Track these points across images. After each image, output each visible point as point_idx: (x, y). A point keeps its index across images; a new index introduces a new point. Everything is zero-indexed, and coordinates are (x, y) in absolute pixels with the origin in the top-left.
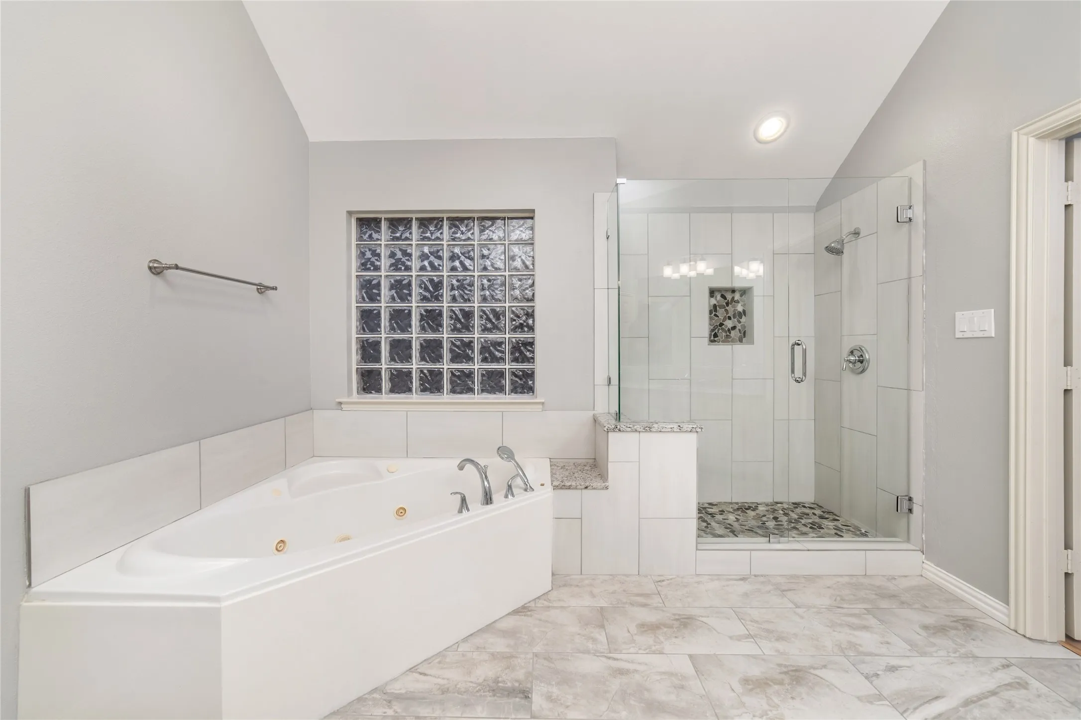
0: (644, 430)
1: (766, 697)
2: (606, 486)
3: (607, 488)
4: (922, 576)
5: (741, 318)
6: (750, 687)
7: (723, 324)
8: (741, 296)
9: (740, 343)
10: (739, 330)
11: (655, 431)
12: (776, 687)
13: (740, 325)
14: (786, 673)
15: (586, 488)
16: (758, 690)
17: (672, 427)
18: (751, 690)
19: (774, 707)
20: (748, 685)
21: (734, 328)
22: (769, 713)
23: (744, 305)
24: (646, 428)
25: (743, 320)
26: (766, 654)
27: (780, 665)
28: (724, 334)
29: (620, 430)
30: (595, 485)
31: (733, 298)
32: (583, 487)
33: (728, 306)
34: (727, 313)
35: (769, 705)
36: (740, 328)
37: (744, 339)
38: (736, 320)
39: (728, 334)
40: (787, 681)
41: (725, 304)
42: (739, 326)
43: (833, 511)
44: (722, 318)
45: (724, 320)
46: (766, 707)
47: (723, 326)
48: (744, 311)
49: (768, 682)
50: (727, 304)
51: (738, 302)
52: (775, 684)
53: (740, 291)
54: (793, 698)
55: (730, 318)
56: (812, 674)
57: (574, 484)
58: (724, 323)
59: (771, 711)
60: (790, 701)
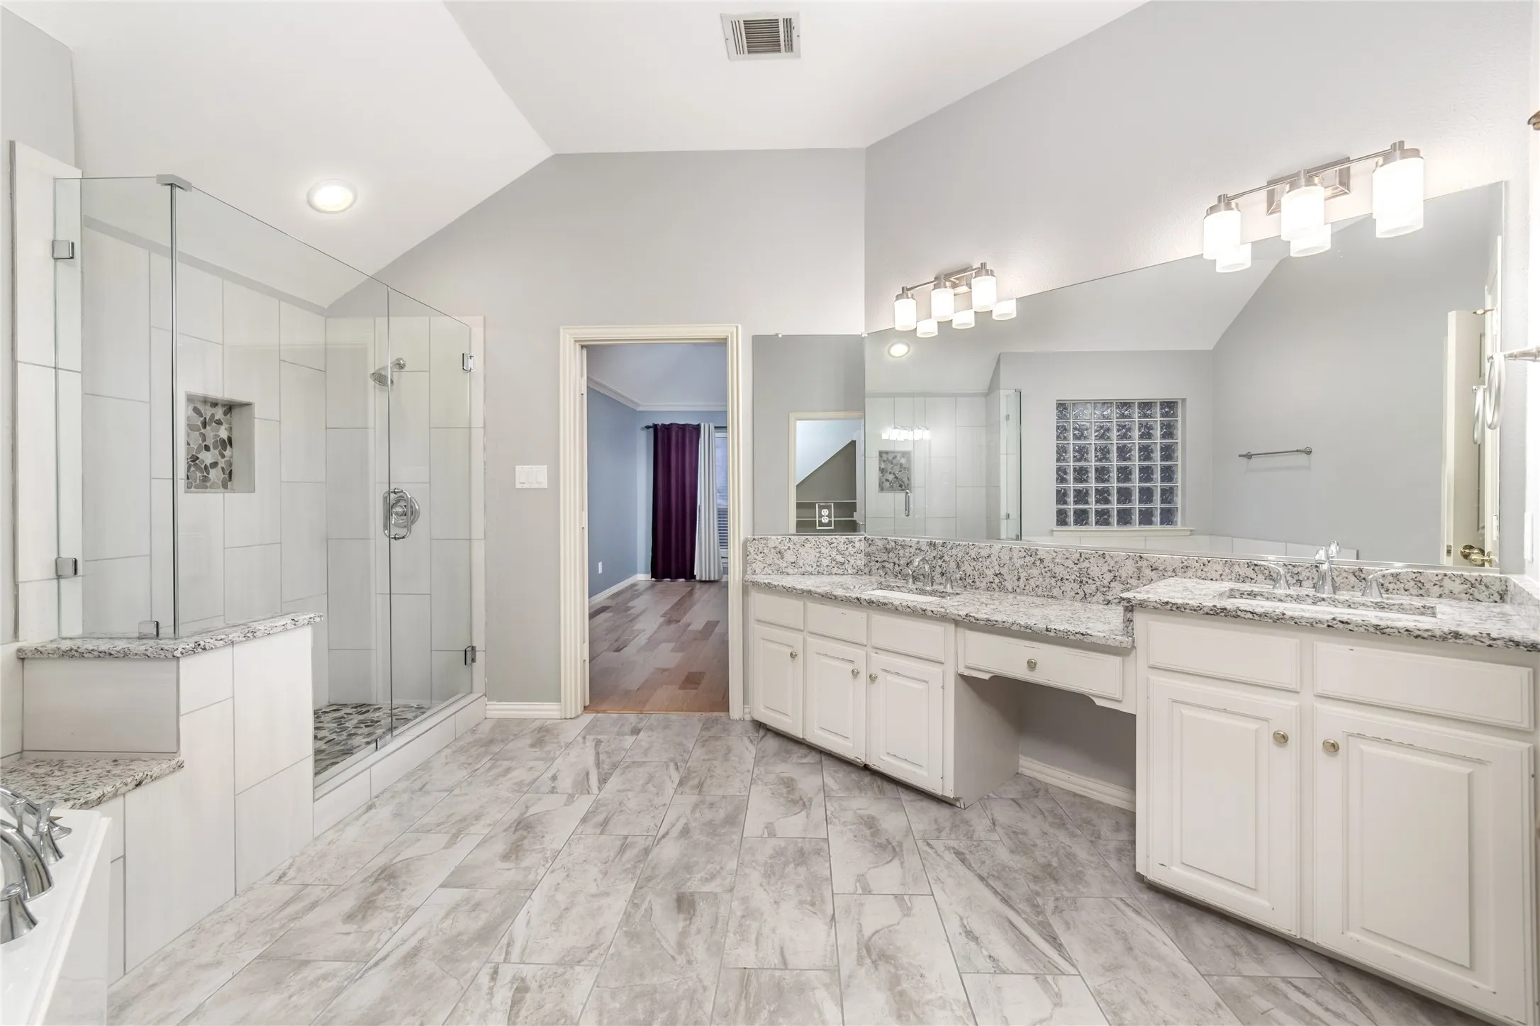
0: (244, 639)
1: (382, 909)
2: (179, 764)
3: (181, 766)
4: (486, 718)
5: (225, 451)
6: (360, 916)
7: (198, 458)
8: (225, 414)
9: (223, 490)
10: (223, 468)
11: (261, 635)
12: (382, 896)
13: (223, 460)
14: (376, 880)
15: (139, 785)
16: (370, 912)
17: (284, 623)
18: (364, 917)
19: (397, 908)
20: (357, 916)
21: (214, 465)
22: (398, 916)
23: (230, 429)
24: (248, 635)
25: (227, 453)
26: (341, 884)
27: (364, 881)
28: (199, 474)
29: (204, 649)
30: (156, 770)
31: (213, 415)
32: (131, 786)
33: (205, 427)
34: (204, 440)
35: (393, 911)
36: (224, 466)
37: (229, 484)
38: (217, 452)
39: (205, 474)
40: (385, 885)
41: (199, 424)
42: (222, 463)
43: (364, 703)
44: (196, 447)
45: (199, 450)
46: (391, 915)
47: (197, 462)
48: (230, 440)
49: (371, 899)
50: (205, 424)
51: (219, 423)
52: (378, 894)
53: (223, 406)
54: (403, 890)
55: (207, 448)
56: (396, 863)
57: (109, 789)
58: (198, 455)
59: (398, 913)
60: (404, 893)
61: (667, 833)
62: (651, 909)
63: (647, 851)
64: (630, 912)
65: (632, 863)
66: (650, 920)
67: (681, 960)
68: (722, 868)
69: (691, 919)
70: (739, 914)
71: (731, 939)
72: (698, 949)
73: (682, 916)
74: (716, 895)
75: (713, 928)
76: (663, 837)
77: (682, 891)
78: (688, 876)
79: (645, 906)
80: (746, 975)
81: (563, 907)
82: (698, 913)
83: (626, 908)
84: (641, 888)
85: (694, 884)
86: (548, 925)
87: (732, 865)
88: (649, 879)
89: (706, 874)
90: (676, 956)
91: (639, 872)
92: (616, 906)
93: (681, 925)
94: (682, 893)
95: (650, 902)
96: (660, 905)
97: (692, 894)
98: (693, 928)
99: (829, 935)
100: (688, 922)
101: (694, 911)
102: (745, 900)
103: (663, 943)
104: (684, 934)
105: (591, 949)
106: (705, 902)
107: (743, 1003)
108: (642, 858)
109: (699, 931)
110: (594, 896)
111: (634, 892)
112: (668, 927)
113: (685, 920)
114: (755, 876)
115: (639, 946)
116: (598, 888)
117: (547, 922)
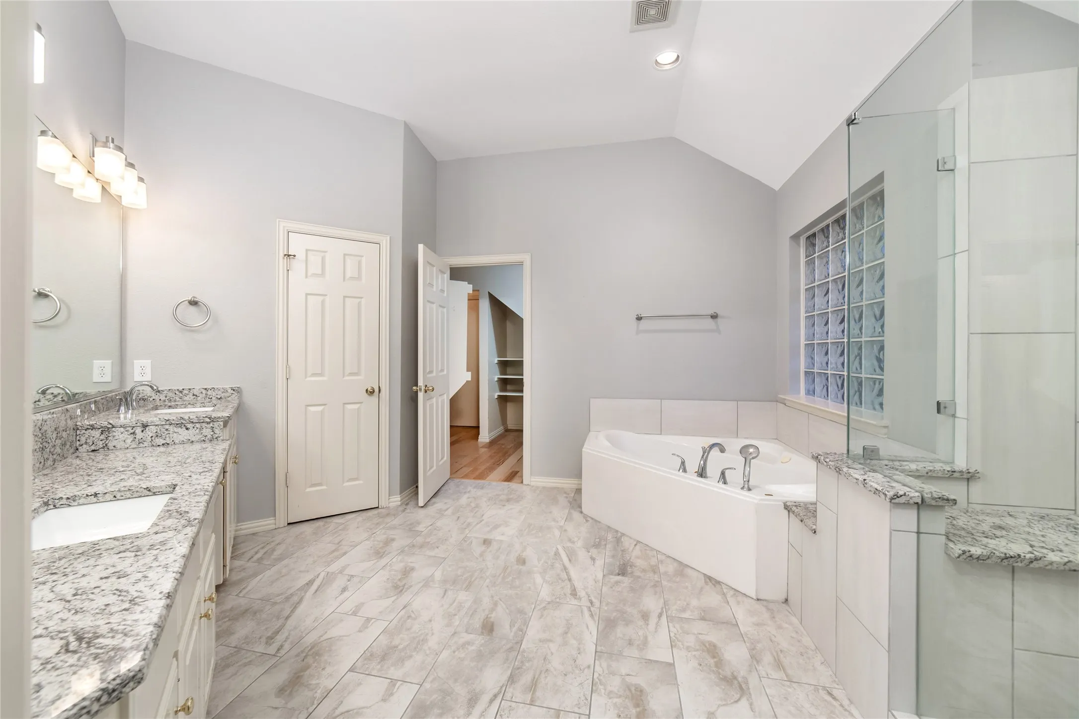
61: (491, 701)
62: (510, 626)
63: (512, 679)
64: (524, 626)
65: (524, 667)
66: (511, 620)
67: (496, 598)
68: (454, 652)
69: (487, 617)
70: (457, 617)
71: (467, 605)
72: (486, 602)
73: (492, 620)
74: (466, 632)
75: (475, 611)
76: (495, 696)
77: (488, 637)
78: (481, 648)
79: (514, 629)
80: (467, 588)
81: (569, 635)
82: (482, 620)
83: (527, 628)
84: (517, 643)
85: (479, 640)
86: (574, 624)
87: (445, 654)
88: (511, 649)
89: (467, 649)
90: (499, 600)
91: (519, 657)
92: (534, 631)
93: (493, 615)
94: (489, 635)
95: (511, 631)
96: (505, 629)
97: (482, 633)
98: (487, 612)
99: (413, 601)
100: (489, 616)
101: (484, 622)
102: (449, 625)
103: (504, 606)
104: (492, 610)
105: (545, 608)
106: (475, 627)
107: (473, 580)
108: (517, 672)
109: (484, 610)
110: (550, 641)
111: (522, 640)
112: (501, 615)
113: (490, 618)
114: (432, 643)
115: (518, 607)
116: (548, 646)
117: (576, 626)
